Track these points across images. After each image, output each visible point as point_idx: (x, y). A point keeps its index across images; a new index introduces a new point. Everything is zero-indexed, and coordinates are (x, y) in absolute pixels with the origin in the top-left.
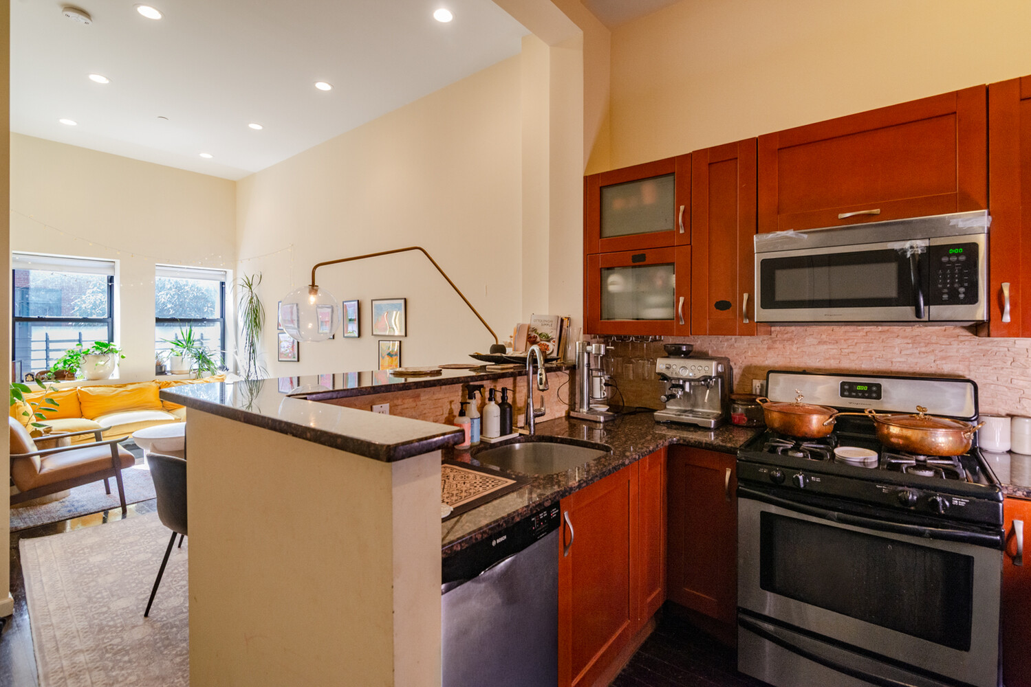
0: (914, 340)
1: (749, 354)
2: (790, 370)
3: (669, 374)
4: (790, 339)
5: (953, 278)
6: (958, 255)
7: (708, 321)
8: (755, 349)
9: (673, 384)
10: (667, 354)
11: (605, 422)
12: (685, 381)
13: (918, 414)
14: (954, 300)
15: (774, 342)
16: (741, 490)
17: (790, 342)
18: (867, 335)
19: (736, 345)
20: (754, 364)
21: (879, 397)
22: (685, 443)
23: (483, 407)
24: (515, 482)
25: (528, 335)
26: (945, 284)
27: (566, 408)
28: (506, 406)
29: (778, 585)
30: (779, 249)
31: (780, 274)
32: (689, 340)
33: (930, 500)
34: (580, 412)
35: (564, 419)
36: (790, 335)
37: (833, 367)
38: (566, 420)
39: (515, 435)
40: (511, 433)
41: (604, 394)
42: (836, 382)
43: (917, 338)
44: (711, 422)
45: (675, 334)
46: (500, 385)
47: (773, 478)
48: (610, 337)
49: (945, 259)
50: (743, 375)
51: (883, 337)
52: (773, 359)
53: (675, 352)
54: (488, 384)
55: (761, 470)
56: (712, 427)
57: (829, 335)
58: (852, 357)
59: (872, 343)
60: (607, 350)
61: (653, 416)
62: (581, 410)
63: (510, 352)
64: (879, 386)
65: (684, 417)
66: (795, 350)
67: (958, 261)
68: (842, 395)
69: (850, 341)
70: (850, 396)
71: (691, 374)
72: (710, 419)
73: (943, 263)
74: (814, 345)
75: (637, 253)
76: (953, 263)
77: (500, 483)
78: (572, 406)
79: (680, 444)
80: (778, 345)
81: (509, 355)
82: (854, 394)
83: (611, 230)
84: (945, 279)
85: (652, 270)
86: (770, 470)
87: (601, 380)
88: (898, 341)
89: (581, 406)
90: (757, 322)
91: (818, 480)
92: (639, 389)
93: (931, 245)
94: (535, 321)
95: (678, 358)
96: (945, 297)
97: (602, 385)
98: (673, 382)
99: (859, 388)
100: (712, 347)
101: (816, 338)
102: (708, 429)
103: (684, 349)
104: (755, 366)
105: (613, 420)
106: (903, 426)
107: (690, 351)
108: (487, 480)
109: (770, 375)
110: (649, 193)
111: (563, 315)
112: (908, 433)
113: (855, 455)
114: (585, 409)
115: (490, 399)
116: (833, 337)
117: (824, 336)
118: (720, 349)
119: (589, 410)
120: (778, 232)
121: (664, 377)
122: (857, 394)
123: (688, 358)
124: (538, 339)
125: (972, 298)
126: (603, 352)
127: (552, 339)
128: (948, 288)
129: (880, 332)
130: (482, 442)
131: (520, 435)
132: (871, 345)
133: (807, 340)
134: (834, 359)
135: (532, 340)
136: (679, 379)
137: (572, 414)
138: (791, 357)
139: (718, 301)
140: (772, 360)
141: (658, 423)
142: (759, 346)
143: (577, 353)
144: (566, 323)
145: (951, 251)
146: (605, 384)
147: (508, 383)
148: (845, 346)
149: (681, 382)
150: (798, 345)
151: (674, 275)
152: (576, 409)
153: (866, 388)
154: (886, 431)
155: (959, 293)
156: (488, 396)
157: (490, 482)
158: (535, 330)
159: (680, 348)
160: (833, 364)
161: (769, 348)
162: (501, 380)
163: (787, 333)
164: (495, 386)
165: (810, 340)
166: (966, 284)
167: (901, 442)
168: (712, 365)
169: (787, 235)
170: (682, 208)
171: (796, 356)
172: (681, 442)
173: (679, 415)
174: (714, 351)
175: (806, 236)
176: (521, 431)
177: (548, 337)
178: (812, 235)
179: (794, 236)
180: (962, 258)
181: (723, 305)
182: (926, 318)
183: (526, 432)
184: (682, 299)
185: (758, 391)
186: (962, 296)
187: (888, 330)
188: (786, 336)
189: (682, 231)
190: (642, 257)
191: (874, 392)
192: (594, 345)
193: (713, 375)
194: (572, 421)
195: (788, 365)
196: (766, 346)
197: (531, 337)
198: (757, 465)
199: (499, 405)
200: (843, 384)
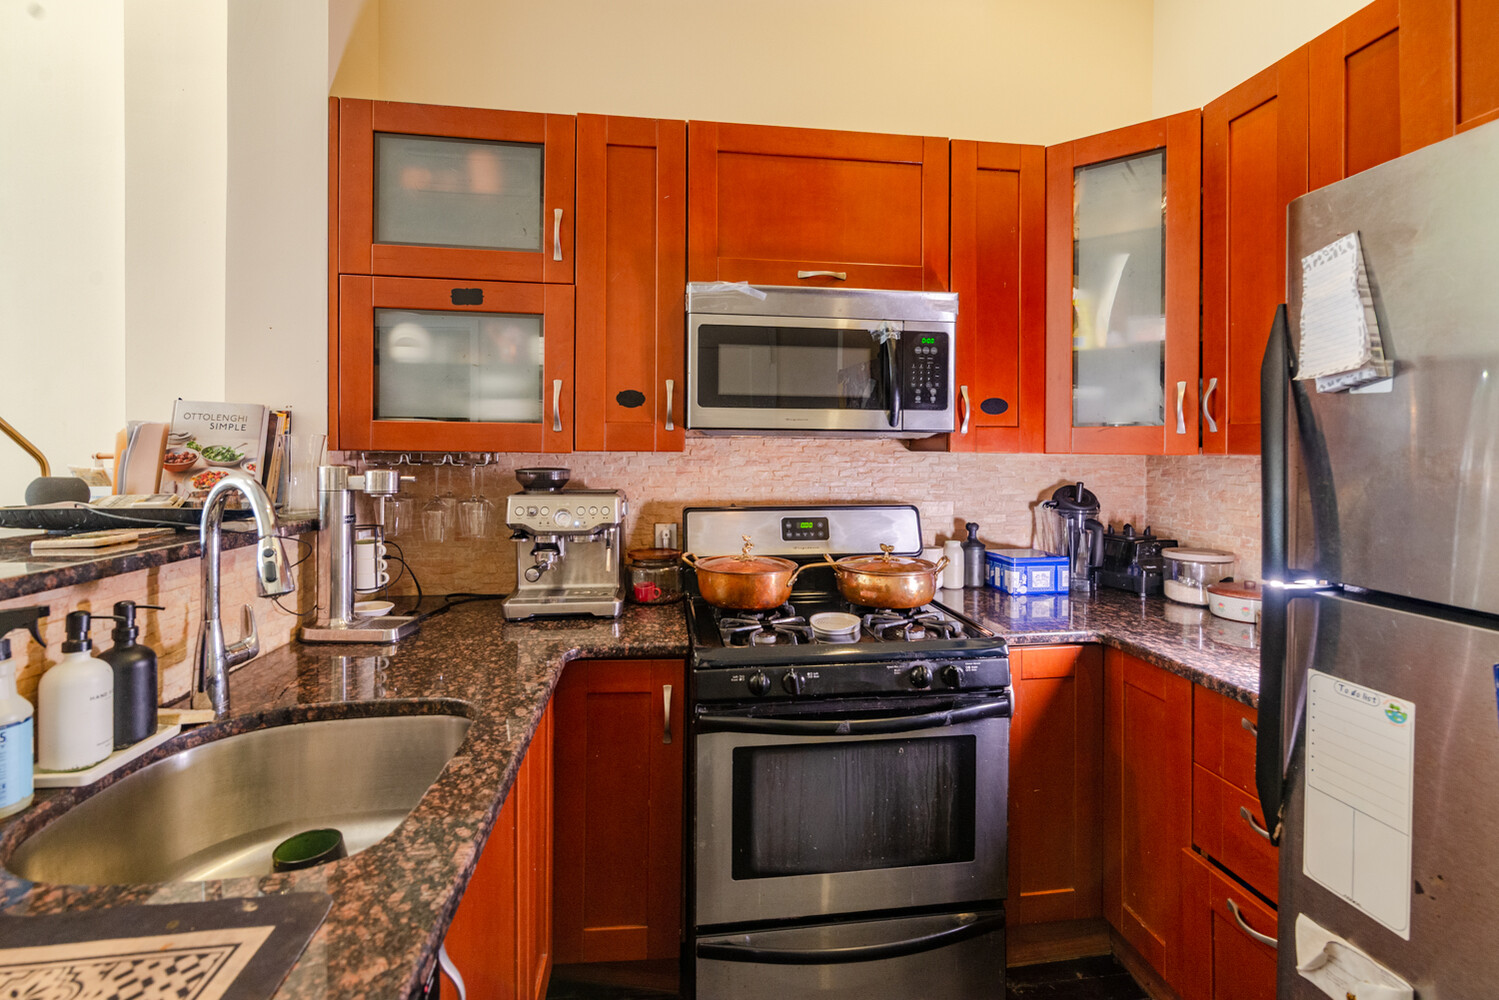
0: (853, 457)
1: (650, 483)
2: (709, 505)
3: (533, 524)
4: (709, 458)
5: (925, 376)
6: (930, 346)
7: (605, 425)
8: (658, 475)
9: (537, 544)
10: (522, 489)
11: (403, 640)
12: (560, 535)
13: (883, 554)
14: (926, 404)
15: (687, 462)
16: (702, 721)
17: (708, 462)
18: (803, 452)
19: (628, 469)
20: (656, 500)
21: (826, 537)
22: (591, 655)
23: (39, 676)
24: (269, 930)
25: (165, 451)
26: (918, 382)
27: (292, 621)
28: (135, 657)
29: (759, 864)
30: (726, 310)
31: (726, 353)
32: (566, 461)
33: (946, 672)
34: (329, 627)
35: (286, 651)
36: (708, 451)
37: (764, 498)
38: (292, 651)
39: (167, 733)
40: (151, 729)
41: (383, 578)
42: (775, 519)
43: (857, 454)
44: (614, 605)
45: (543, 449)
46: (102, 600)
47: (757, 689)
48: (396, 455)
49: (918, 350)
50: (641, 519)
51: (822, 452)
52: (686, 489)
53: (538, 483)
54: (61, 602)
55: (735, 678)
56: (616, 614)
57: (759, 451)
58: (788, 482)
59: (809, 462)
60: (400, 483)
61: (502, 609)
62: (333, 622)
63: (102, 497)
64: (825, 521)
65: (554, 604)
66: (715, 473)
67: (930, 354)
68: (785, 538)
69: (784, 460)
70: (794, 538)
71: (577, 523)
72: (612, 600)
73: (915, 356)
74: (740, 466)
75: (463, 285)
76: (926, 356)
77: (205, 964)
78: (308, 619)
79: (582, 659)
80: (692, 467)
81: (102, 505)
82: (798, 535)
83: (398, 228)
84: (918, 376)
85: (491, 324)
86: (749, 676)
87: (376, 548)
88: (836, 459)
89: (333, 612)
90: (692, 428)
91: (816, 675)
92: (447, 559)
93: (906, 330)
94: (188, 416)
95: (546, 494)
96: (918, 399)
97: (380, 559)
98: (539, 540)
99: (804, 525)
100: (590, 473)
101: (743, 456)
102: (608, 619)
103: (555, 477)
104: (659, 502)
105: (417, 633)
106: (872, 573)
107: (565, 481)
108: (142, 972)
109: (689, 514)
110: (484, 170)
111: (276, 404)
112: (881, 582)
113: (838, 625)
114: (344, 618)
115: (70, 648)
116: (764, 454)
117: (753, 453)
118: (604, 477)
119: (354, 619)
120: (726, 283)
121: (522, 532)
122: (802, 534)
123: (562, 493)
124: (201, 462)
125: (942, 404)
126: (392, 487)
127: (245, 460)
128: (920, 388)
129: (818, 446)
130: (41, 792)
131: (185, 728)
132: (808, 464)
133: (731, 460)
134: (764, 486)
135: (177, 465)
136: (546, 534)
137: (309, 634)
138: (711, 485)
139: (622, 391)
140: (685, 491)
141: (514, 621)
142: (664, 469)
143: (323, 494)
144: (282, 424)
145: (924, 341)
146: (386, 557)
147: (131, 587)
148: (778, 467)
149: (553, 539)
150: (719, 467)
151: (542, 339)
152: (320, 623)
153: (810, 525)
154: (854, 584)
155: (931, 396)
156: (64, 637)
157: (161, 978)
158: (188, 440)
159: (549, 475)
160: (763, 494)
161: (679, 473)
162: (107, 581)
163: (704, 449)
164: (86, 601)
165: (737, 459)
166: (937, 385)
167: (873, 595)
168: (614, 503)
169: (739, 289)
170: (558, 213)
171: (717, 484)
172: (584, 654)
173: (547, 601)
174: (593, 480)
175: (764, 295)
176: (188, 716)
177: (233, 457)
178: (774, 295)
179: (748, 293)
180: (934, 351)
181: (630, 399)
182: (899, 427)
183: (204, 716)
184: (557, 384)
185: (666, 542)
186: (933, 399)
187: (826, 445)
188: (703, 452)
189: (557, 257)
190: (476, 297)
191: (821, 531)
192: (370, 474)
193: (617, 522)
194: (308, 650)
195: (706, 497)
196: (675, 470)
197: (174, 458)
198: (728, 670)
199: (106, 656)
200: (785, 521)
